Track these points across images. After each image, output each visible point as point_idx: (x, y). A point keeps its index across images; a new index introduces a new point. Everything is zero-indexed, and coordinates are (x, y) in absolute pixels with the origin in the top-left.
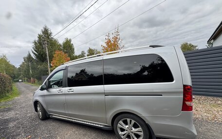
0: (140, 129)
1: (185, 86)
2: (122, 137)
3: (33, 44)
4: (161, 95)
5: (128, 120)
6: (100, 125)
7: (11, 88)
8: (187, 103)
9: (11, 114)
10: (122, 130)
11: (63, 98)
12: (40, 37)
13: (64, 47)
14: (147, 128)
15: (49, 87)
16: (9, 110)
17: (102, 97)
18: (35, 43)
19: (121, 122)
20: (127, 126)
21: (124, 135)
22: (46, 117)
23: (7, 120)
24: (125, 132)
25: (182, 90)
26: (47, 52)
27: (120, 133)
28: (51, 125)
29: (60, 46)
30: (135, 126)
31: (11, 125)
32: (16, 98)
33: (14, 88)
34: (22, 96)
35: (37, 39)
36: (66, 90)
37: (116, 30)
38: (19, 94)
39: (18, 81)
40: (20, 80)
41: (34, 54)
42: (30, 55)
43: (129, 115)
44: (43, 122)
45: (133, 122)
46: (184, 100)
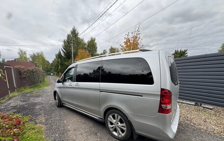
0: (124, 124)
1: (162, 90)
2: (111, 129)
3: (63, 43)
4: (142, 96)
5: (116, 115)
6: (96, 117)
7: (44, 80)
8: (163, 106)
9: (39, 100)
10: (112, 124)
11: (72, 90)
12: (69, 36)
13: (88, 46)
14: (130, 125)
15: (64, 81)
16: (39, 96)
17: (98, 93)
18: (65, 42)
19: (111, 116)
20: (115, 121)
21: (112, 128)
22: (61, 105)
23: (36, 103)
24: (113, 125)
25: (160, 93)
26: (72, 51)
27: (110, 126)
28: (63, 112)
29: (85, 44)
30: (121, 122)
31: (38, 107)
32: (46, 88)
33: (45, 79)
34: (50, 87)
35: (66, 39)
36: (74, 84)
37: (137, 29)
38: (48, 85)
39: (50, 74)
40: (52, 74)
41: (63, 51)
42: (60, 52)
43: (116, 111)
44: (58, 109)
45: (119, 117)
46: (161, 103)
